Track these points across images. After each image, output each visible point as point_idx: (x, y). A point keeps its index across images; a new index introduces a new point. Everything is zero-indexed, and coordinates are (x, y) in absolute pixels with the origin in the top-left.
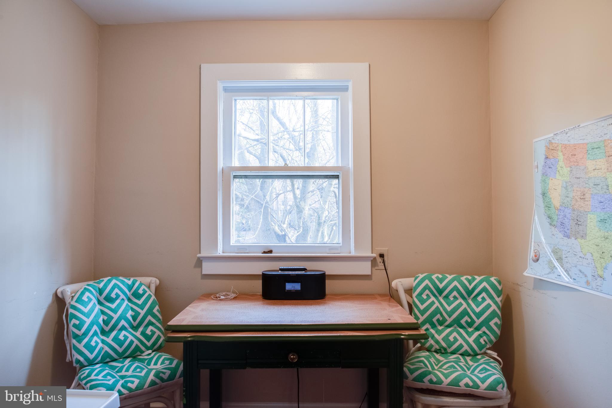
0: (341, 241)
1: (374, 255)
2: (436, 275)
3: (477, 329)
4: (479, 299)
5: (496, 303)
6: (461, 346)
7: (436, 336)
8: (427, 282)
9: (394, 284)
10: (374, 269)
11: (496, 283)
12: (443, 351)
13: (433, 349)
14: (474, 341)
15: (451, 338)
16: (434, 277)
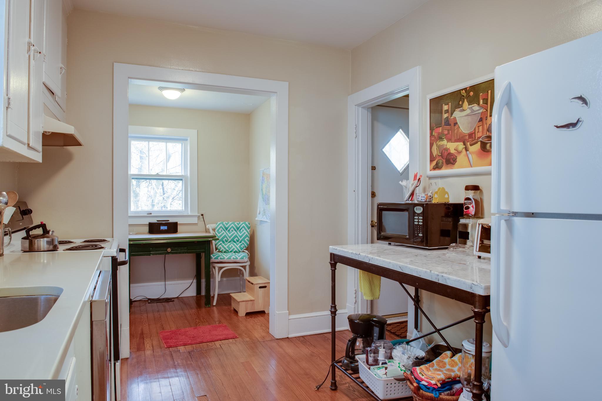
0: (184, 209)
1: (199, 215)
2: (225, 222)
3: (240, 242)
4: (241, 230)
5: (247, 232)
6: (234, 249)
7: (225, 246)
8: (221, 225)
9: (207, 226)
10: (199, 221)
11: (248, 224)
12: (227, 252)
13: (223, 251)
14: (239, 247)
15: (230, 246)
16: (224, 223)
